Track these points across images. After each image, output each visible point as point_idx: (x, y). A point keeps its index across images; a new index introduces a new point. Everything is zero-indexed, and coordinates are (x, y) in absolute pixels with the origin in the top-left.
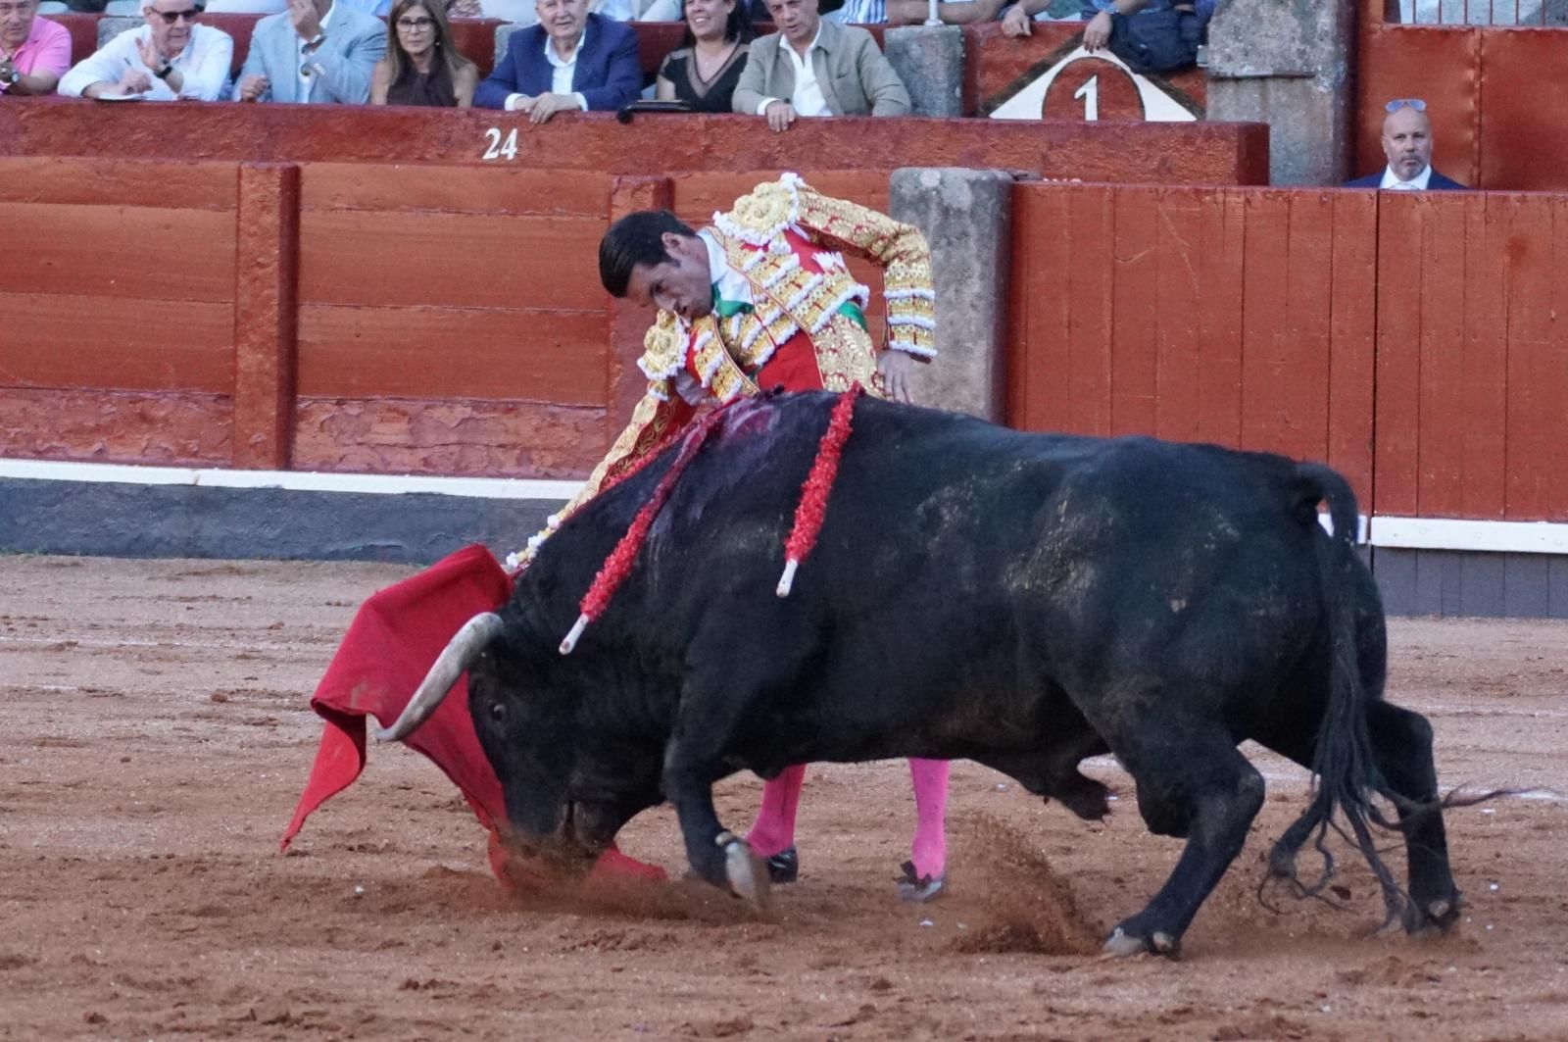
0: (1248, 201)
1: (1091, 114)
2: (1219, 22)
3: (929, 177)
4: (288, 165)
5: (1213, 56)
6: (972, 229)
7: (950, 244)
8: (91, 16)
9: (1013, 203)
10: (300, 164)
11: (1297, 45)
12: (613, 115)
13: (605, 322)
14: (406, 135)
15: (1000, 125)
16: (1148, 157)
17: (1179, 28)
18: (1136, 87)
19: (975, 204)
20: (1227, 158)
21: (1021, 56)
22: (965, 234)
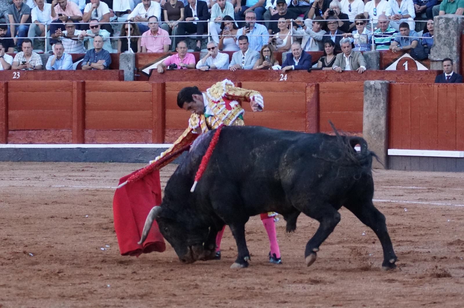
0: (438, 86)
1: (406, 69)
2: (433, 49)
3: (372, 82)
4: (239, 82)
5: (431, 56)
6: (381, 93)
7: (376, 96)
8: (198, 52)
9: (389, 87)
10: (241, 82)
11: (449, 54)
12: (307, 71)
13: (305, 114)
14: (263, 75)
15: (387, 71)
16: (418, 78)
17: (424, 51)
18: (416, 63)
19: (382, 88)
20: (434, 77)
21: (392, 57)
22: (380, 94)
